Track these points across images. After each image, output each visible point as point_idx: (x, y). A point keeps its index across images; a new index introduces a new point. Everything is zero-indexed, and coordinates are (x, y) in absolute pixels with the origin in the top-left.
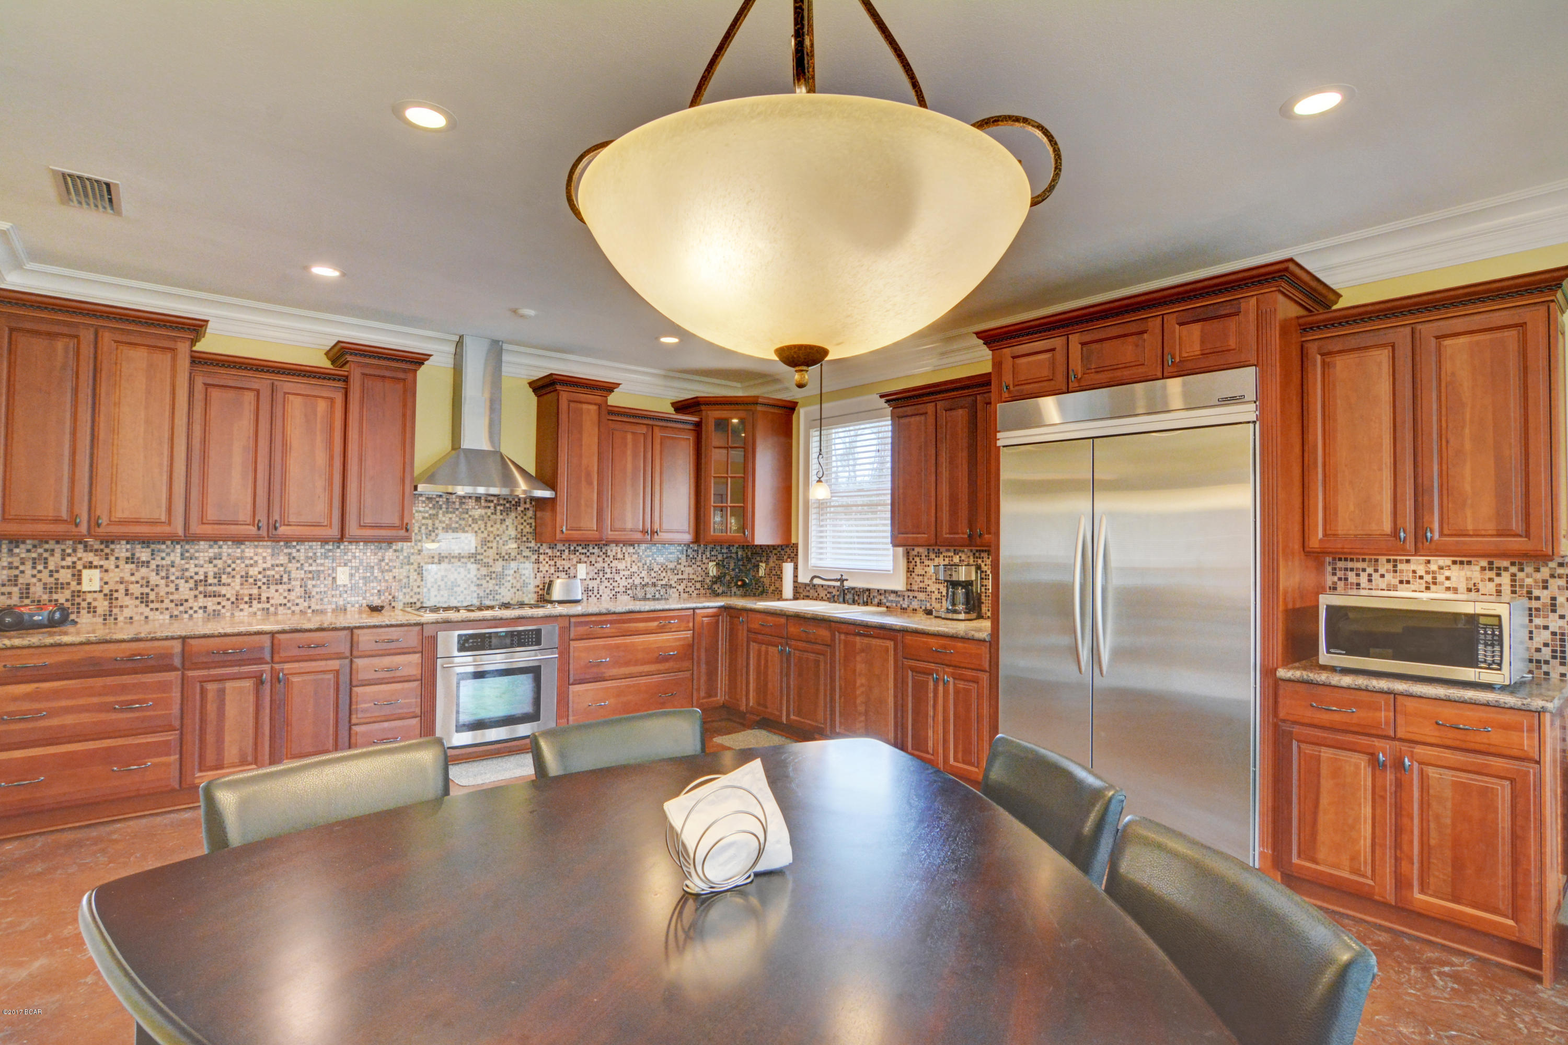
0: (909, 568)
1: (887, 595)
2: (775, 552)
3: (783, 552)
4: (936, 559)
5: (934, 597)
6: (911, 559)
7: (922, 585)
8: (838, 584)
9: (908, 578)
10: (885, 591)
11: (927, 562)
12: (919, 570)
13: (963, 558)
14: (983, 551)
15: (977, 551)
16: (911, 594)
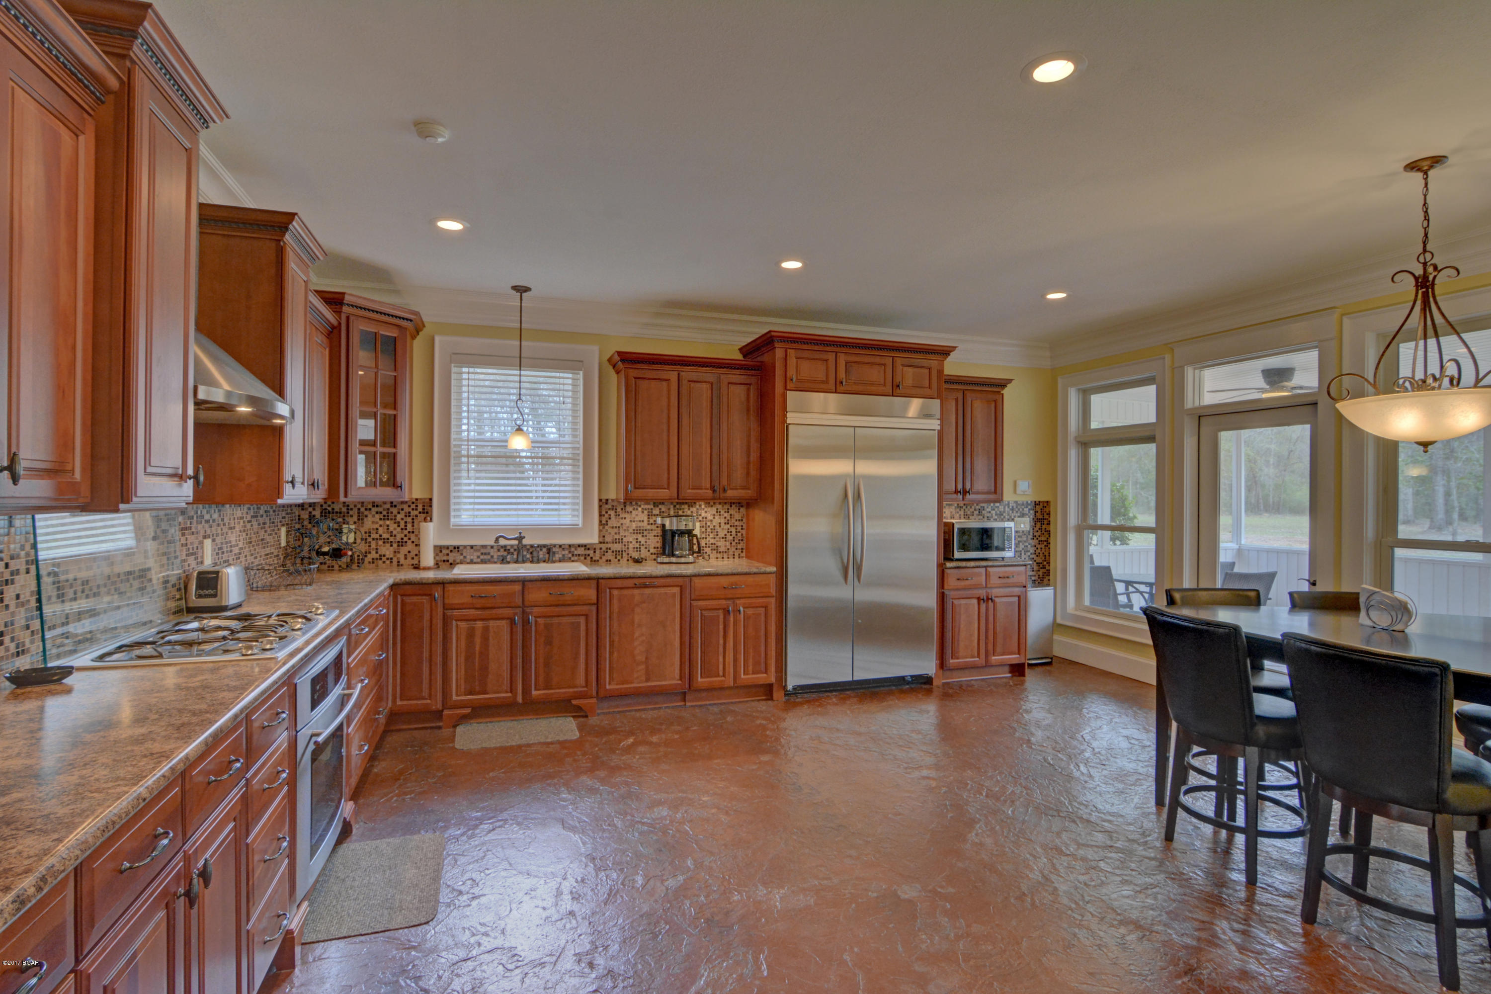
0: (600, 521)
1: (573, 549)
2: (374, 510)
3: (395, 511)
4: (634, 512)
5: (631, 546)
6: (604, 513)
7: (617, 537)
8: (516, 542)
9: (600, 531)
10: (570, 546)
11: (622, 515)
12: (613, 522)
13: (663, 510)
14: (683, 503)
15: (677, 503)
16: (604, 546)
